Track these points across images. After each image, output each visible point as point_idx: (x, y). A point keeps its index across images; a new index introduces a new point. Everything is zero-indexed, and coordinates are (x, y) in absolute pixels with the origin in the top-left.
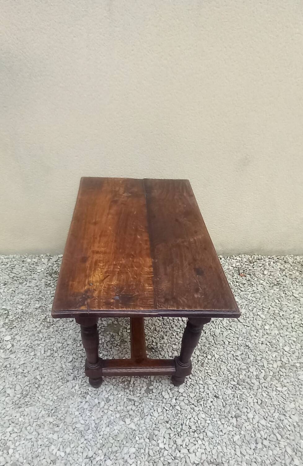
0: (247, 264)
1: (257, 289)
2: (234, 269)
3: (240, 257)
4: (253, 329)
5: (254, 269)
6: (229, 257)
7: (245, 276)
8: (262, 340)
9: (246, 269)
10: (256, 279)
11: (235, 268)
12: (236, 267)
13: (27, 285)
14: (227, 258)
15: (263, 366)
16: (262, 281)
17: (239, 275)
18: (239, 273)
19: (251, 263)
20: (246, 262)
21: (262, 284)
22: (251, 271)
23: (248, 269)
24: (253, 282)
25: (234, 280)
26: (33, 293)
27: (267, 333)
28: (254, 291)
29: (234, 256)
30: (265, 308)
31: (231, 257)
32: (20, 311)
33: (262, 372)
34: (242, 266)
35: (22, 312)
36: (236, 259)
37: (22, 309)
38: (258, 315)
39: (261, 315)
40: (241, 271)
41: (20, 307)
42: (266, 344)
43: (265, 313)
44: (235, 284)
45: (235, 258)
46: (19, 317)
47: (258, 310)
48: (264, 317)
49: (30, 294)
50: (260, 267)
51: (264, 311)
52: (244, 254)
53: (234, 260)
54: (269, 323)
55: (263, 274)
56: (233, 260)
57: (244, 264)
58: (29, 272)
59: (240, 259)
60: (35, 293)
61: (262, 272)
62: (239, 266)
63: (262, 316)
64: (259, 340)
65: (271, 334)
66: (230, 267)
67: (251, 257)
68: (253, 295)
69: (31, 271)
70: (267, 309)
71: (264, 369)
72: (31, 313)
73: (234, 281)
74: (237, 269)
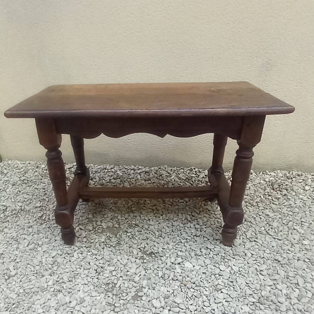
0: (284, 179)
1: (295, 204)
2: (266, 183)
3: (275, 173)
4: (286, 242)
5: (292, 184)
6: (261, 173)
7: (281, 191)
8: (298, 255)
9: (282, 184)
10: (294, 194)
11: (268, 183)
12: (270, 182)
13: (35, 187)
14: (259, 173)
15: (298, 284)
16: (301, 196)
17: (274, 190)
18: (273, 188)
19: (289, 179)
20: (282, 177)
21: (302, 199)
22: (288, 186)
23: (284, 184)
24: (290, 196)
25: (266, 193)
26: (38, 194)
27: (306, 249)
28: (290, 205)
29: (267, 171)
30: (305, 222)
31: (264, 173)
32: (18, 207)
33: (295, 291)
34: (277, 181)
35: (21, 209)
36: (271, 175)
37: (21, 206)
38: (295, 229)
39: (298, 229)
40: (276, 186)
41: (20, 204)
42: (304, 261)
43: (305, 228)
44: (267, 197)
45: (269, 174)
46: (16, 213)
47: (295, 224)
48: (303, 232)
49: (35, 194)
50: (300, 182)
51: (303, 225)
52: (280, 169)
53: (268, 176)
54: (309, 238)
55: (304, 190)
56: (266, 176)
57: (279, 179)
58: (40, 177)
59: (275, 174)
60: (40, 194)
61: (303, 188)
62: (272, 181)
63: (300, 230)
64: (294, 256)
65: (311, 250)
66: (262, 181)
67: (289, 173)
68: (289, 209)
69: (43, 176)
70: (308, 224)
71: (298, 287)
72: (29, 210)
73: (265, 195)
74: (271, 184)
